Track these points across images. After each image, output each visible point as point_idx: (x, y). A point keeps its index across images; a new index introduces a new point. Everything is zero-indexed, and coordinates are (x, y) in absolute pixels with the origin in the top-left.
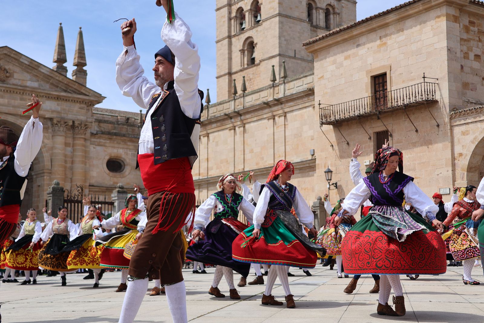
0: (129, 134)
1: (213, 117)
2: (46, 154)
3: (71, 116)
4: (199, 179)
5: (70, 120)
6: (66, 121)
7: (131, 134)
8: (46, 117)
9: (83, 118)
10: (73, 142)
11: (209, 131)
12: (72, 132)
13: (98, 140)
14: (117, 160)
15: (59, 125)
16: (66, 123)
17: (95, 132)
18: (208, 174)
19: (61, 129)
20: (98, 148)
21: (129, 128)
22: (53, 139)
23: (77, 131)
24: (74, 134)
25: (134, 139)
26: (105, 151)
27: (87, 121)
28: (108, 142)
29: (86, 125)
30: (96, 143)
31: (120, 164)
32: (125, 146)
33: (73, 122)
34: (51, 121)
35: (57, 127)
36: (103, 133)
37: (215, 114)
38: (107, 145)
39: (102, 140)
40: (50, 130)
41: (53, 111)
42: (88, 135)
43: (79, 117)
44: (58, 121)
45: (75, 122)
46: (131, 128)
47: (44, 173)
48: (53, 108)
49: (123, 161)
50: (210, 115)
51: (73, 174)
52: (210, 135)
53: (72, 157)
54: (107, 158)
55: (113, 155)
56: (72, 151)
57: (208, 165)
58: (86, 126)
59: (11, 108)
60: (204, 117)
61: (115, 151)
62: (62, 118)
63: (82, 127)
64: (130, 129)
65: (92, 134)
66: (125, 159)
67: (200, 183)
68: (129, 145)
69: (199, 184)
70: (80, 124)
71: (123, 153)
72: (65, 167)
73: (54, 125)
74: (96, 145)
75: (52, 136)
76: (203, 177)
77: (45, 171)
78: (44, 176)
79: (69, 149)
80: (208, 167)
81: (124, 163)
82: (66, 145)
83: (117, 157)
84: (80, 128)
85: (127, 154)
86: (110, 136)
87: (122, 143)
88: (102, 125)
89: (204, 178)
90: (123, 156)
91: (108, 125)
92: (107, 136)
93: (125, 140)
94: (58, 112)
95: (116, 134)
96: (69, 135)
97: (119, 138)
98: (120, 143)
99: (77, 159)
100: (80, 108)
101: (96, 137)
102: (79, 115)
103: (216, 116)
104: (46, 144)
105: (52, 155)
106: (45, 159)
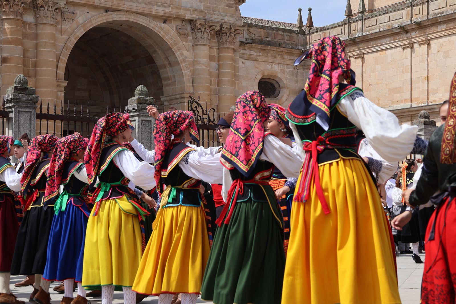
0: (285, 43)
1: (439, 15)
2: (186, 71)
3: (216, 17)
4: (411, 108)
5: (218, 22)
6: (211, 24)
7: (288, 44)
8: (186, 18)
9: (230, 20)
10: (219, 53)
11: (430, 37)
12: (216, 40)
13: (248, 52)
14: (271, 81)
15: (203, 30)
16: (210, 27)
17: (244, 40)
18: (428, 99)
19: (206, 35)
20: (248, 63)
21: (285, 34)
22: (193, 50)
23: (224, 38)
24: (219, 42)
25: (293, 50)
26: (256, 67)
27: (235, 25)
28: (260, 54)
29: (236, 30)
30: (246, 56)
31: (273, 86)
32: (282, 61)
33: (221, 25)
34: (191, 24)
35: (201, 33)
36: (254, 42)
37: (442, 10)
38: (259, 58)
39: (252, 52)
40: (190, 38)
41: (195, 10)
42: (237, 44)
43: (226, 18)
44: (201, 24)
45: (224, 26)
46: (288, 34)
47: (184, 98)
48: (195, 6)
49: (279, 82)
50: (432, 12)
51: (219, 100)
52: (432, 42)
53: (219, 75)
54: (259, 77)
55: (266, 74)
56: (218, 66)
57: (428, 87)
58: (237, 32)
59: (144, 6)
60: (420, 15)
61: (269, 67)
62: (206, 20)
63: (231, 33)
64: (286, 36)
65: (242, 43)
66: (281, 79)
67: (414, 113)
68: (287, 59)
69: (412, 115)
70: (229, 29)
71: (279, 71)
72: (211, 90)
73: (196, 31)
74: (245, 59)
75: (193, 46)
76: (418, 103)
77: (186, 95)
78: (184, 102)
79: (214, 64)
80: (428, 90)
81: (279, 85)
82: (211, 58)
83: (271, 75)
84: (228, 34)
85: (284, 72)
86: (263, 47)
87: (277, 56)
88: (252, 30)
89: (420, 105)
90: (279, 75)
91: (259, 30)
92: (259, 47)
93: (282, 52)
94: (201, 12)
95: (269, 43)
96: (214, 45)
97: (274, 48)
98: (275, 57)
99: (226, 79)
100: (228, 6)
101: (246, 48)
102: (227, 16)
103: (445, 14)
104: (186, 58)
105: (193, 72)
106: (185, 78)
